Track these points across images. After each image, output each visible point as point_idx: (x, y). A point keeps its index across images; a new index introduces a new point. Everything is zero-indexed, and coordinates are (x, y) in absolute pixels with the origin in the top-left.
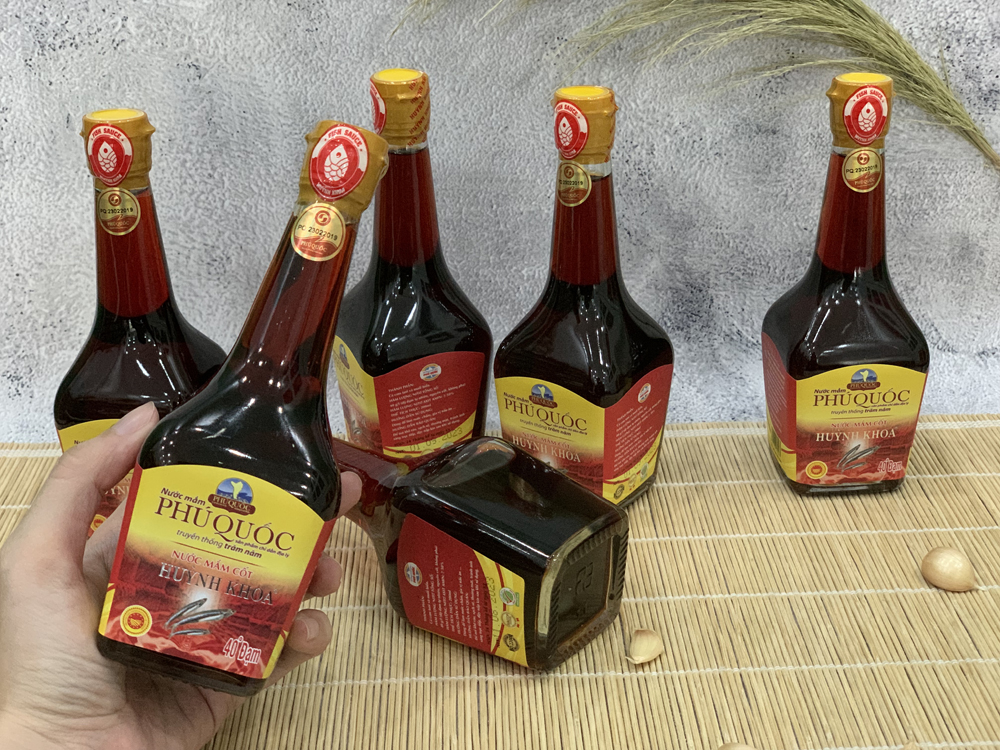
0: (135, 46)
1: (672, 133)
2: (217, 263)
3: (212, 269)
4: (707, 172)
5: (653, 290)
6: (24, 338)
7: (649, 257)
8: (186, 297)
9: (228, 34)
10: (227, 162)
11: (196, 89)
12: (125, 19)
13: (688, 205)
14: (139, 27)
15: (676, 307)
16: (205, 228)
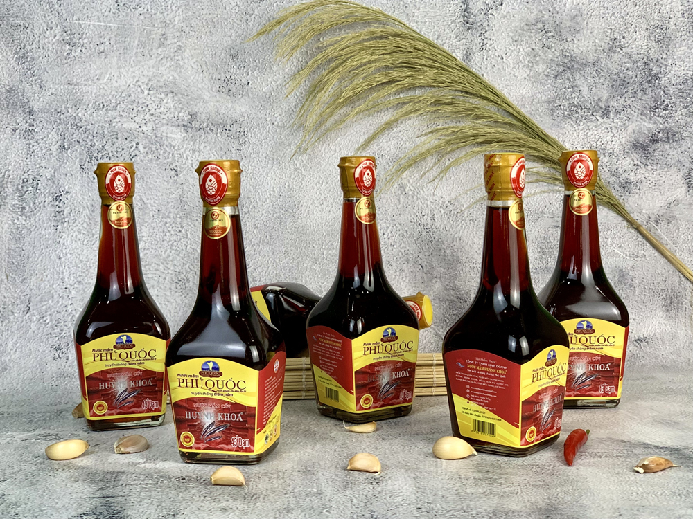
0: (142, 159)
1: (444, 207)
2: (181, 282)
3: (178, 286)
4: (466, 231)
5: (438, 301)
6: (66, 326)
7: (434, 281)
8: (163, 302)
9: (194, 151)
10: (190, 223)
11: (175, 182)
12: (138, 143)
13: (456, 250)
14: (145, 148)
15: (451, 311)
16: (175, 262)
